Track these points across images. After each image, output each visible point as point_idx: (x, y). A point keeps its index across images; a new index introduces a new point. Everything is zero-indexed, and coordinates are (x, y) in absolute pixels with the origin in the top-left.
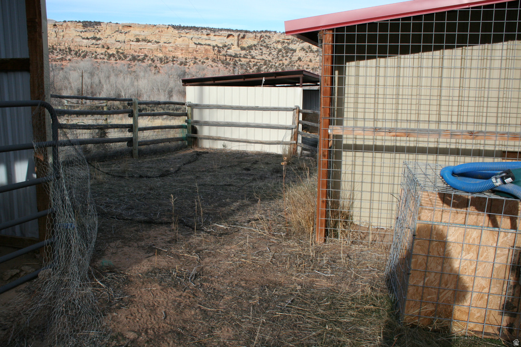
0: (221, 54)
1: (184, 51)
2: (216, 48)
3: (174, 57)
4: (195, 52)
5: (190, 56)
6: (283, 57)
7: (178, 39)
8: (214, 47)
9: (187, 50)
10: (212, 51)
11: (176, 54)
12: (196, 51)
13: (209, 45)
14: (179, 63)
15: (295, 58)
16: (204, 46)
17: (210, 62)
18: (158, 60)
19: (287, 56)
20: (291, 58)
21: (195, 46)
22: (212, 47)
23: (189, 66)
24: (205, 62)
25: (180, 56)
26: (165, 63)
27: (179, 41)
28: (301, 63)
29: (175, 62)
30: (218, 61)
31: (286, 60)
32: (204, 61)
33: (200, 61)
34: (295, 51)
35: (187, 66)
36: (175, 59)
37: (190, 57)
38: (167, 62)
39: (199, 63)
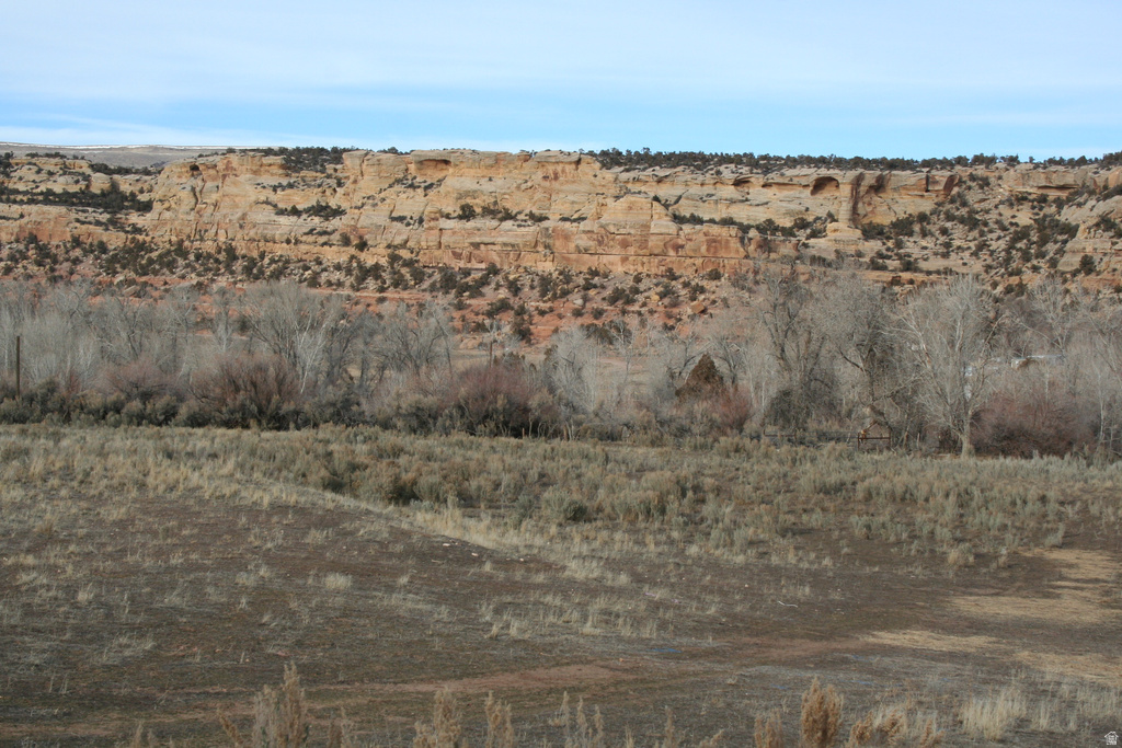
0: (773, 256)
1: (631, 250)
2: (753, 233)
3: (595, 273)
4: (672, 253)
5: (654, 267)
6: (1026, 257)
7: (610, 201)
8: (745, 229)
9: (643, 243)
10: (735, 244)
11: (605, 259)
12: (678, 247)
13: (728, 222)
14: (608, 293)
15: (1071, 262)
16: (705, 227)
17: (723, 288)
18: (532, 287)
19: (1041, 255)
20: (1053, 263)
21: (672, 227)
22: (733, 231)
23: (644, 305)
24: (702, 290)
25: (619, 269)
26: (555, 297)
27: (615, 212)
28: (1090, 281)
29: (592, 292)
30: (757, 283)
31: (1035, 269)
32: (704, 283)
33: (686, 285)
34: (1071, 231)
35: (636, 307)
36: (596, 280)
37: (654, 271)
38: (565, 293)
39: (683, 292)
